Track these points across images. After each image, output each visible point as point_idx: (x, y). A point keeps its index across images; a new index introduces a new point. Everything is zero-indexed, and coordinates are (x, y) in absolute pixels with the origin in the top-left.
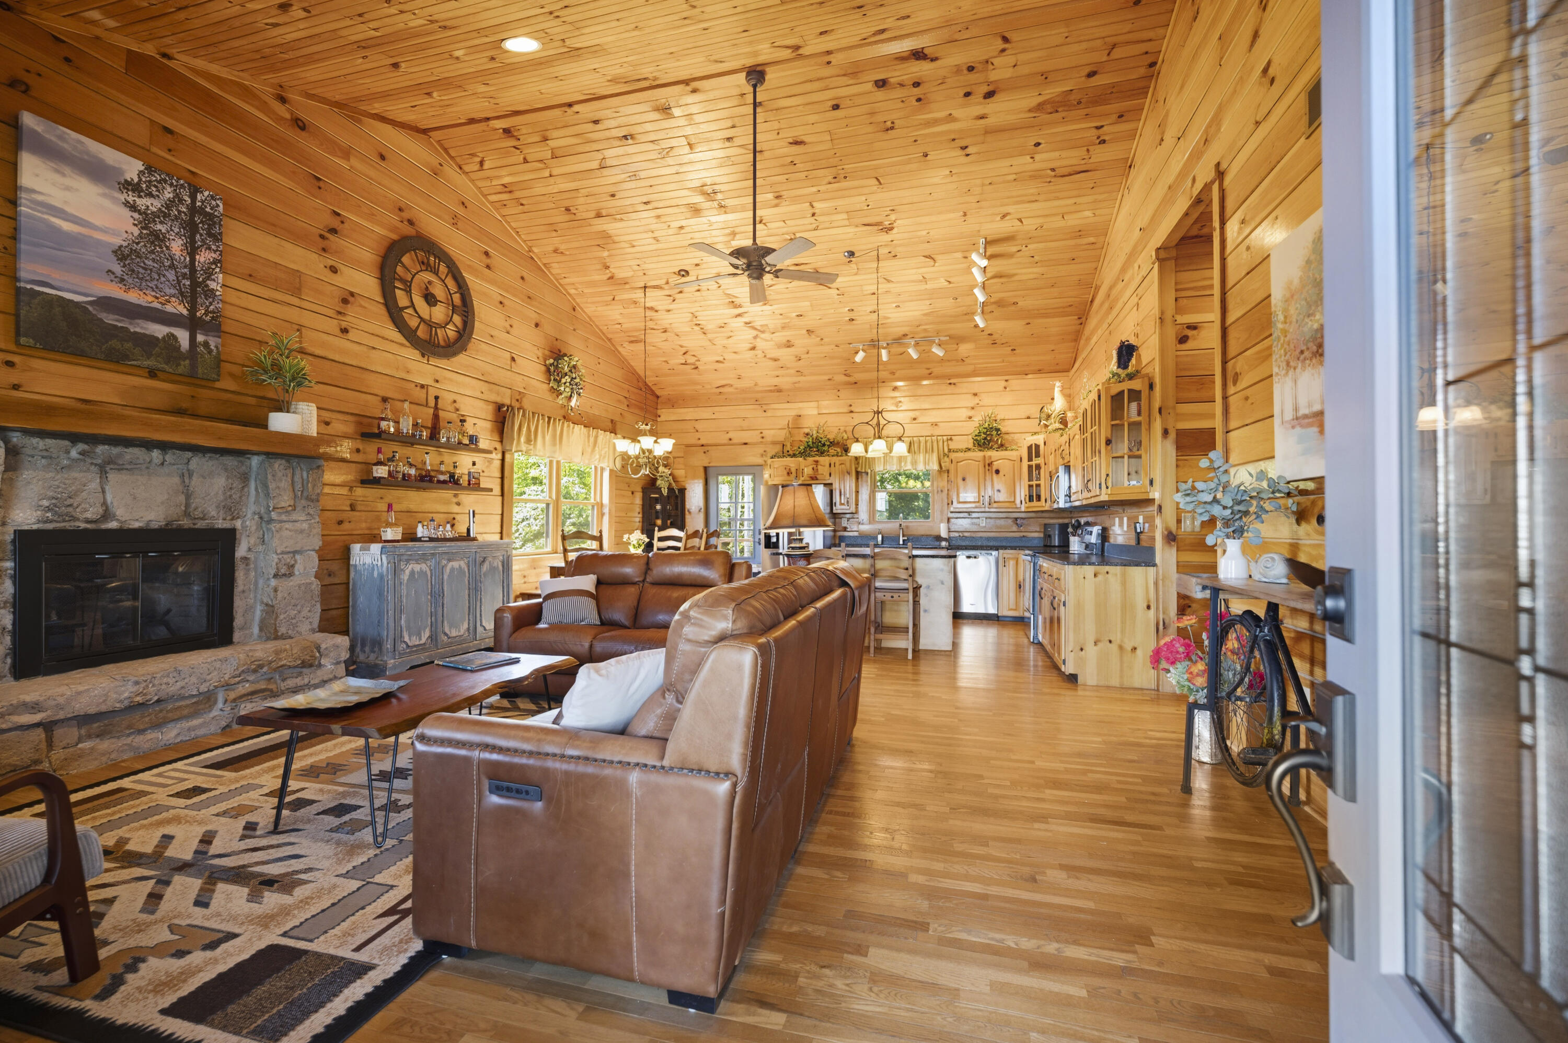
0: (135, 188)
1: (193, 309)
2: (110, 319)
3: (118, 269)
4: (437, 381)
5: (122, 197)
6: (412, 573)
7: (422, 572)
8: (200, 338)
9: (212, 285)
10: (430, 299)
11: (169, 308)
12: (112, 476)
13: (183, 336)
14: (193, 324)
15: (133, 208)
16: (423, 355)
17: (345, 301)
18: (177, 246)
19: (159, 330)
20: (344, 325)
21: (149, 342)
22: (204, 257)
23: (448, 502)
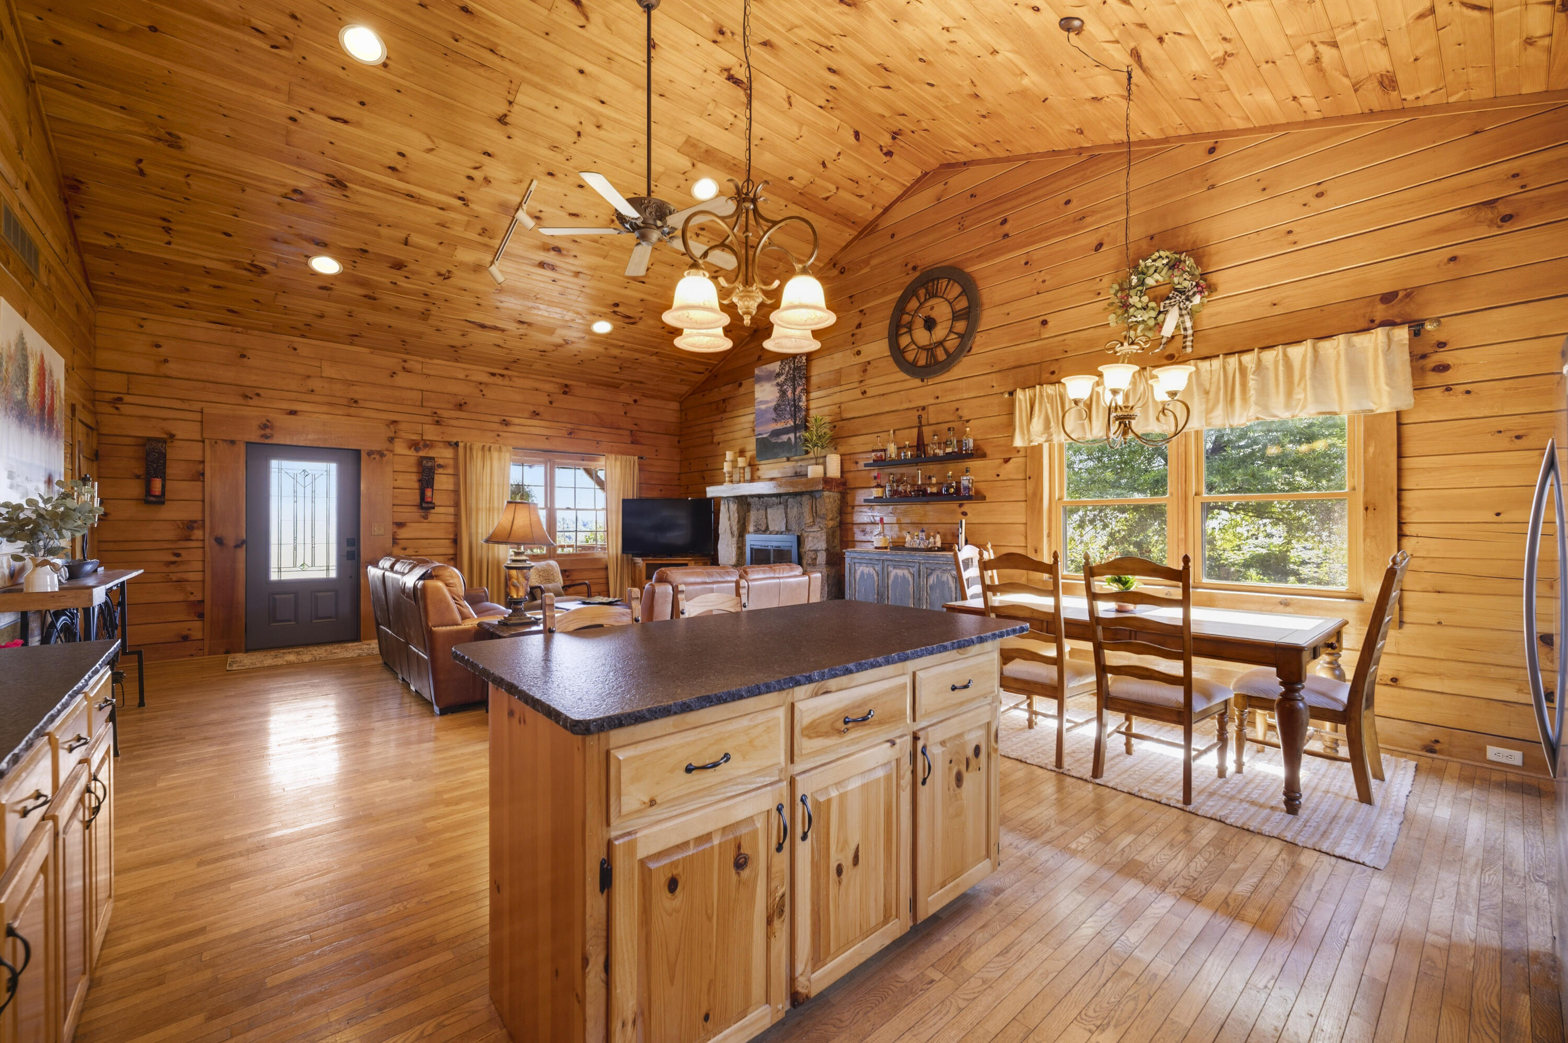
0: (779, 375)
1: (795, 423)
2: (773, 440)
3: (774, 416)
4: (938, 398)
5: (775, 383)
6: (862, 573)
7: (869, 574)
8: (798, 435)
9: (801, 404)
10: (930, 324)
11: (788, 425)
12: (769, 511)
13: (792, 436)
14: (795, 429)
15: (778, 384)
16: (922, 380)
17: (865, 371)
18: (789, 394)
19: (785, 438)
20: (863, 389)
21: (783, 443)
22: (798, 390)
23: (953, 512)
